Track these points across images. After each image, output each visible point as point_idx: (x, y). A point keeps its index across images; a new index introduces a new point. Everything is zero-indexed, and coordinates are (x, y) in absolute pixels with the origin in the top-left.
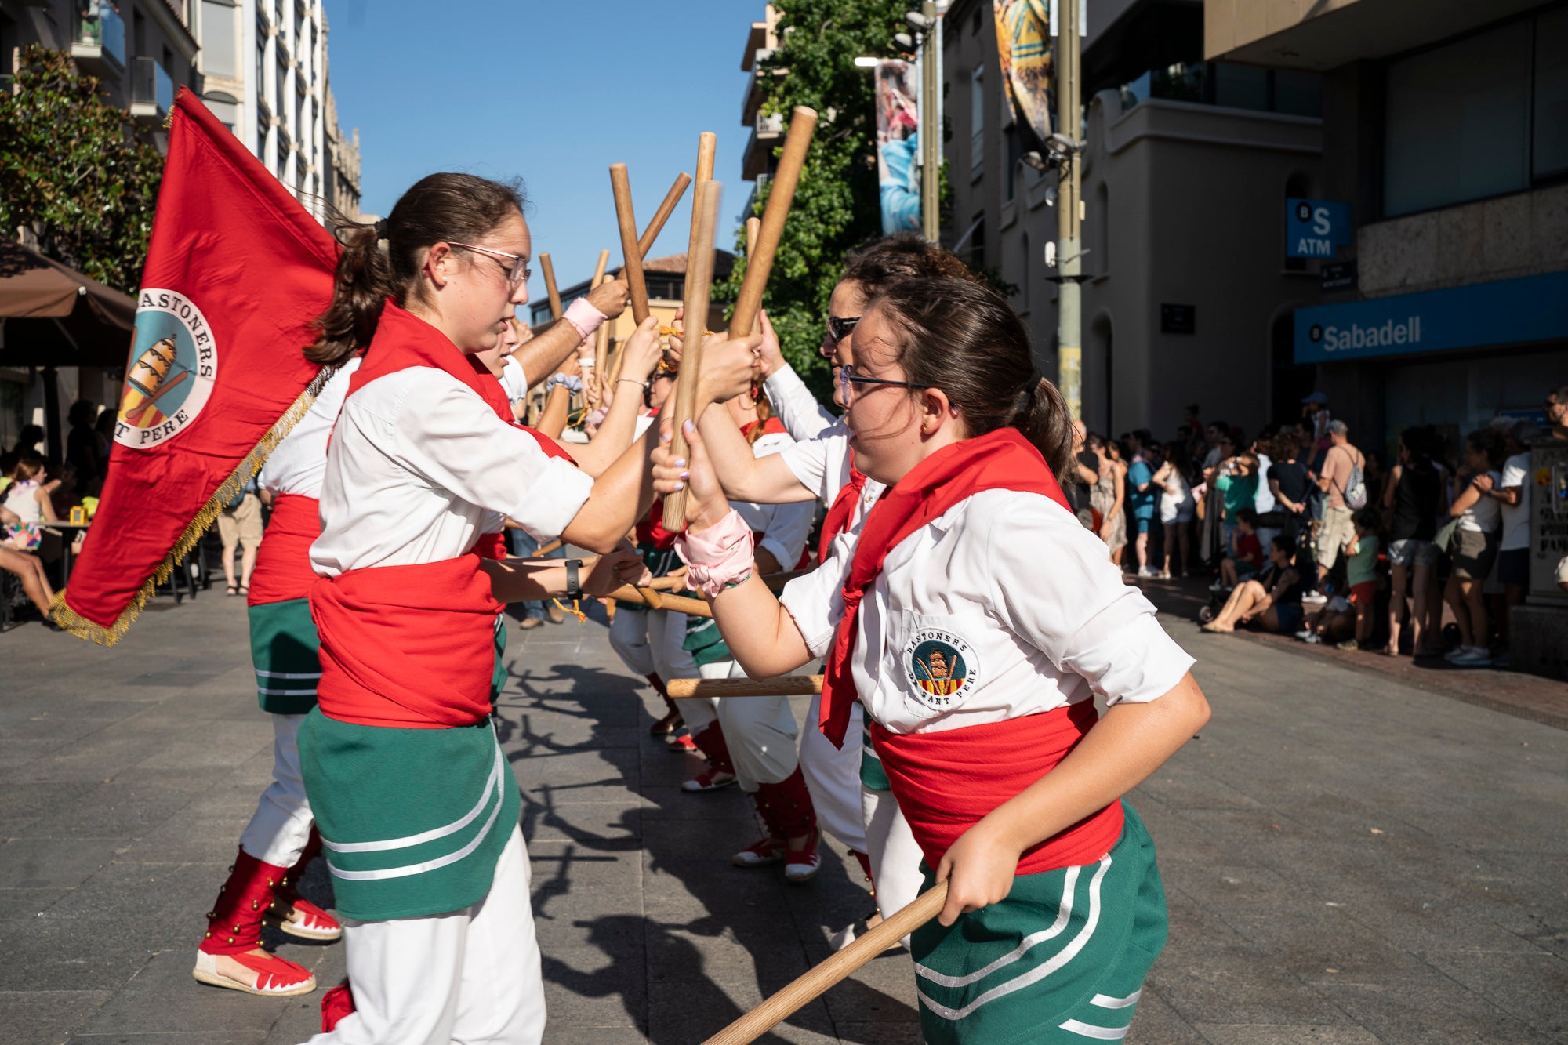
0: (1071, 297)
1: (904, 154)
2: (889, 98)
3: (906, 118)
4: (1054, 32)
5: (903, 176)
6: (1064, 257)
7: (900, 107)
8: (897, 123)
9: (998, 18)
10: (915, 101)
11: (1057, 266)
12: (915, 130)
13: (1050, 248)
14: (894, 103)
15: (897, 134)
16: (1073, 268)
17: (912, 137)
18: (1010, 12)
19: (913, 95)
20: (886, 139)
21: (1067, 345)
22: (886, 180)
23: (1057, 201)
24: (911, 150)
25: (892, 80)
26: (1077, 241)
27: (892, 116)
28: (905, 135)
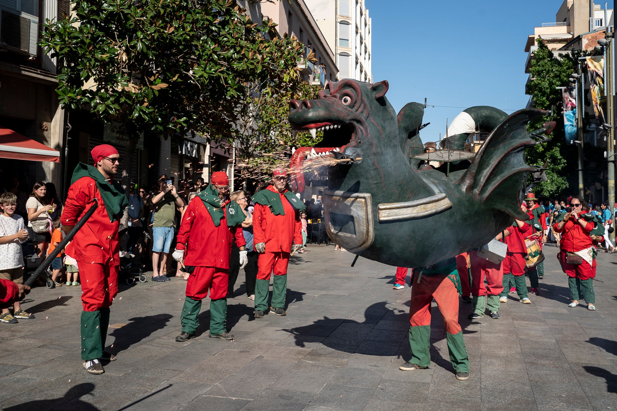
0: (611, 167)
1: (572, 114)
2: (567, 98)
3: (572, 104)
4: (605, 95)
5: (572, 122)
6: (609, 156)
7: (571, 101)
8: (569, 106)
9: (592, 91)
10: (575, 99)
11: (607, 157)
12: (575, 108)
13: (605, 153)
14: (568, 99)
15: (570, 109)
16: (612, 158)
17: (574, 110)
18: (595, 88)
19: (574, 97)
20: (566, 111)
21: (610, 179)
22: (566, 123)
23: (607, 140)
24: (574, 114)
25: (568, 93)
26: (613, 151)
27: (568, 103)
28: (572, 109)
